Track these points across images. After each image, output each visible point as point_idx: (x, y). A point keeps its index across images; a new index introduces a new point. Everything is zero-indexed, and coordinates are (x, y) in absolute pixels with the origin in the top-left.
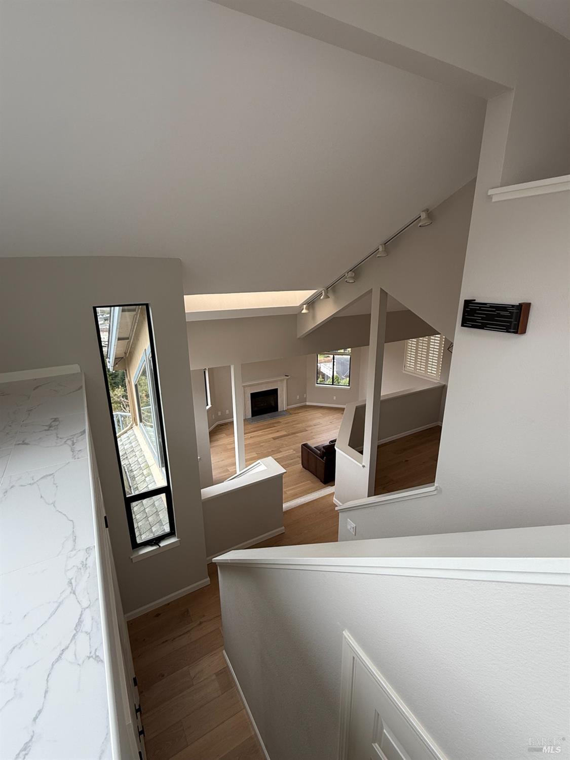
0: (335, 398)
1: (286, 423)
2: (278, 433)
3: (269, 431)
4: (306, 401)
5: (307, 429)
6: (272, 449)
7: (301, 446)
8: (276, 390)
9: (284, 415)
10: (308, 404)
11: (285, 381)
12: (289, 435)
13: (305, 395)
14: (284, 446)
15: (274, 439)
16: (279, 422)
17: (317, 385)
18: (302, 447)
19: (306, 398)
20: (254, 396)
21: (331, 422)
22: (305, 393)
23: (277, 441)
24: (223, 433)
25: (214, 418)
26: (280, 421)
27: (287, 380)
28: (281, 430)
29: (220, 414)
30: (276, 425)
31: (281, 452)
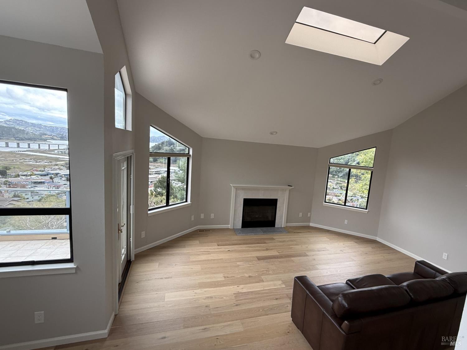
0: (346, 222)
1: (281, 242)
2: (267, 252)
3: (257, 247)
4: (310, 222)
5: (307, 253)
6: (251, 275)
7: (294, 278)
8: (276, 200)
9: (281, 232)
10: (311, 225)
11: (287, 192)
12: (281, 257)
13: (309, 214)
14: (271, 272)
15: (259, 259)
16: (273, 239)
17: (324, 203)
18: (295, 280)
19: (310, 217)
20: (247, 202)
21: (341, 251)
22: (310, 212)
23: (263, 264)
24: (197, 240)
25: (193, 219)
26: (274, 237)
27: (290, 190)
28: (272, 249)
29: (202, 216)
30: (267, 241)
31: (263, 281)
